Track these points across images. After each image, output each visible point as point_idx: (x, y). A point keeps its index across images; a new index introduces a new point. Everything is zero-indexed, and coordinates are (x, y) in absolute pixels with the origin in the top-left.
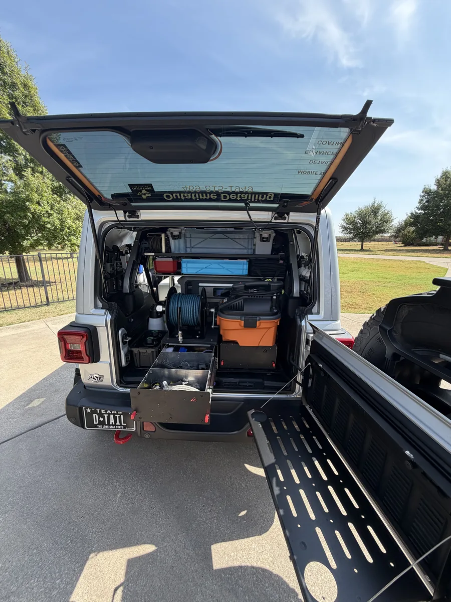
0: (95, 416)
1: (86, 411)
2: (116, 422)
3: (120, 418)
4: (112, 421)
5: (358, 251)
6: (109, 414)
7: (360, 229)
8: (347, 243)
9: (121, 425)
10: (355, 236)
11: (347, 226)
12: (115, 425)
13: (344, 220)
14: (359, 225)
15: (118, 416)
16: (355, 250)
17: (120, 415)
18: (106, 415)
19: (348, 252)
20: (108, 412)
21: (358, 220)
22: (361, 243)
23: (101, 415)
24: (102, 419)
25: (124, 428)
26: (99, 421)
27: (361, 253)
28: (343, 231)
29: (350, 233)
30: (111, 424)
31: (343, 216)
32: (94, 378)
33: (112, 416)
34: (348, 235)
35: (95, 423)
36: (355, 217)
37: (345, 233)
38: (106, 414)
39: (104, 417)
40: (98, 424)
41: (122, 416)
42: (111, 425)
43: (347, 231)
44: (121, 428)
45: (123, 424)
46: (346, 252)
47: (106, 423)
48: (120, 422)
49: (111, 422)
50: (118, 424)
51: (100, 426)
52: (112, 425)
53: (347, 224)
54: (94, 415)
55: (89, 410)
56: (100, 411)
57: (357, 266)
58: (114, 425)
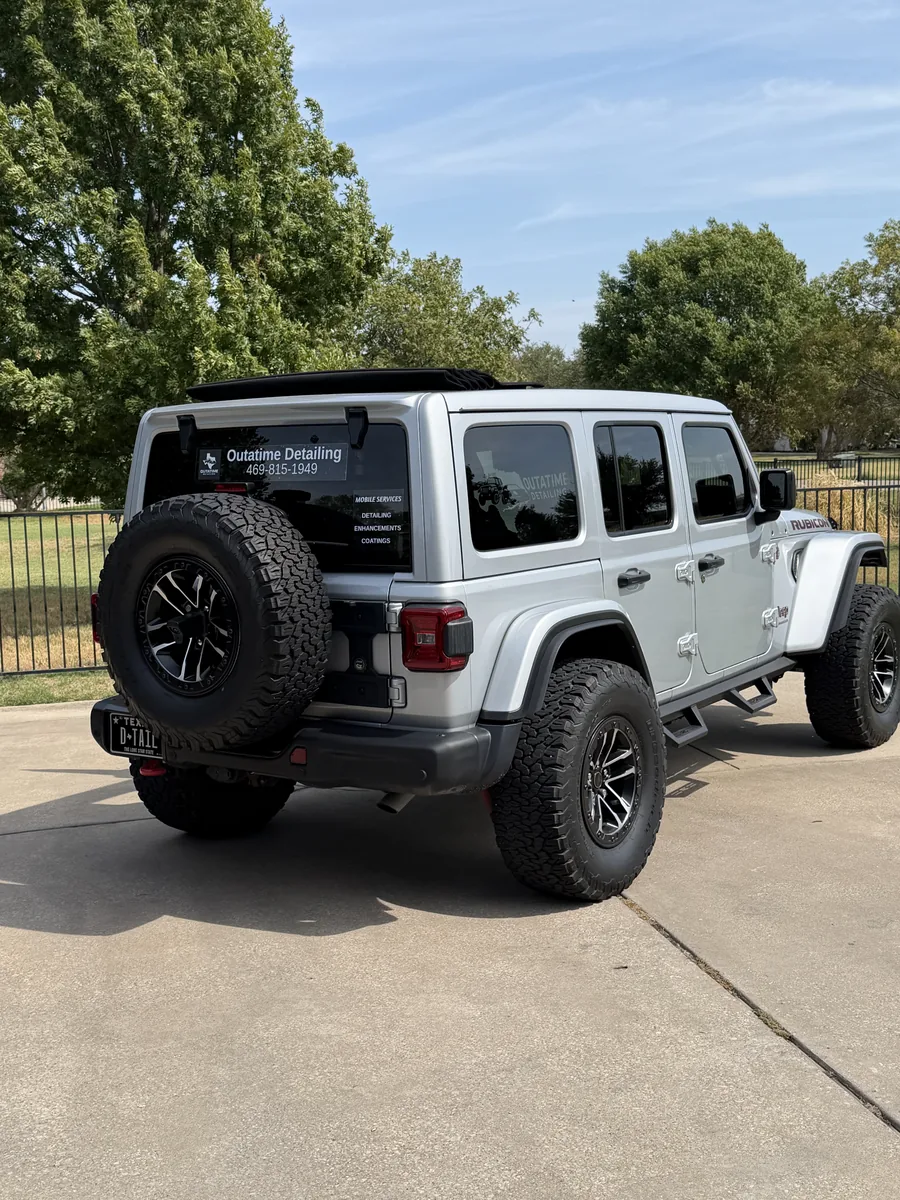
0: (123, 731)
1: (113, 722)
2: (146, 743)
4: (141, 741)
6: (139, 729)
9: (151, 749)
12: (145, 748)
15: (148, 731)
18: (135, 730)
20: (137, 725)
23: (129, 729)
24: (130, 737)
25: (155, 754)
26: (127, 739)
30: (140, 745)
33: (141, 731)
35: (122, 743)
39: (132, 734)
40: (125, 745)
42: (139, 747)
44: (152, 754)
45: (153, 746)
47: (135, 744)
48: (151, 744)
50: (148, 746)
52: (141, 747)
54: (122, 729)
55: (116, 720)
58: (143, 748)
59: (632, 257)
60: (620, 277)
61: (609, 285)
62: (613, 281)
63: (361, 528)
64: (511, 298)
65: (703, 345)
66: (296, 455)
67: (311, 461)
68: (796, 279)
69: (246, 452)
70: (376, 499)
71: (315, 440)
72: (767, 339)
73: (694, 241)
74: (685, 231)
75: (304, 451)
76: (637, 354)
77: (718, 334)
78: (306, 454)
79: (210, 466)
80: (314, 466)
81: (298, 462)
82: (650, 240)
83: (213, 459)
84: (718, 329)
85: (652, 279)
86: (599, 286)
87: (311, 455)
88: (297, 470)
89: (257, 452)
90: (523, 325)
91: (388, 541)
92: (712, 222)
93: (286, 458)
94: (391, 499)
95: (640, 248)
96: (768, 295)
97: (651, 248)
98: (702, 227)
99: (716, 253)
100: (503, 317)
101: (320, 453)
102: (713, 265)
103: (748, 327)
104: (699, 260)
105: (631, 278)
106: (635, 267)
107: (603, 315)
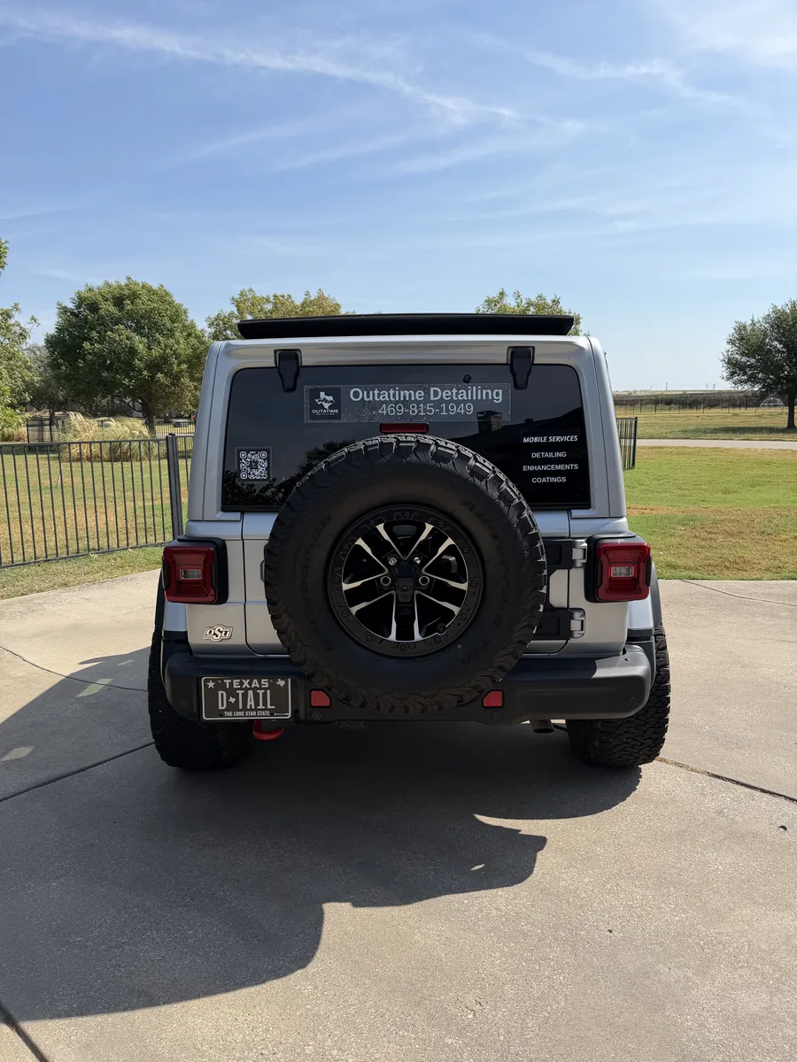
0: (222, 694)
1: (206, 686)
2: (257, 703)
3: (265, 695)
4: (251, 703)
5: (778, 431)
6: (246, 690)
7: (781, 368)
8: (751, 411)
9: (266, 709)
10: (768, 389)
11: (744, 359)
12: (256, 710)
13: (731, 342)
14: (779, 357)
15: (261, 692)
16: (771, 430)
17: (266, 689)
18: (240, 692)
19: (750, 436)
20: (244, 687)
21: (775, 343)
22: (786, 410)
23: (231, 692)
24: (232, 700)
25: (272, 715)
26: (229, 703)
27: (786, 436)
28: (732, 374)
29: (753, 379)
30: (248, 707)
31: (730, 331)
32: (215, 634)
33: (250, 693)
34: (747, 387)
35: (220, 708)
36: (765, 336)
37: (741, 382)
38: (241, 689)
39: (236, 696)
40: (227, 710)
41: (268, 691)
42: (248, 710)
43: (745, 374)
44: (265, 715)
45: (269, 707)
46: (743, 436)
47: (241, 707)
48: (265, 703)
49: (249, 703)
50: (261, 707)
51: (230, 714)
52: (251, 710)
53: (743, 354)
54: (220, 693)
55: (211, 685)
56: (231, 684)
57: (767, 472)
58: (253, 710)
59: (79, 293)
60: (71, 306)
61: (64, 310)
62: (66, 308)
63: (531, 468)
64: (16, 307)
65: (133, 351)
66: (445, 395)
67: (465, 402)
68: (184, 317)
69: (376, 392)
70: (548, 439)
71: (467, 380)
72: (171, 350)
73: (120, 287)
74: (112, 281)
75: (455, 391)
76: (89, 354)
77: (141, 346)
78: (457, 394)
79: (326, 405)
80: (469, 407)
81: (447, 403)
82: (89, 285)
83: (330, 398)
84: (139, 343)
85: (93, 307)
86: (57, 311)
87: (463, 395)
88: (447, 411)
89: (392, 392)
90: (27, 327)
91: (564, 479)
92: (129, 278)
93: (432, 398)
94: (566, 438)
95: (83, 289)
96: (169, 325)
97: (90, 290)
98: (123, 282)
99: (134, 296)
100: (12, 321)
101: (475, 393)
102: (132, 303)
103: (159, 342)
104: (124, 300)
105: (78, 307)
106: (81, 301)
107: (60, 330)
